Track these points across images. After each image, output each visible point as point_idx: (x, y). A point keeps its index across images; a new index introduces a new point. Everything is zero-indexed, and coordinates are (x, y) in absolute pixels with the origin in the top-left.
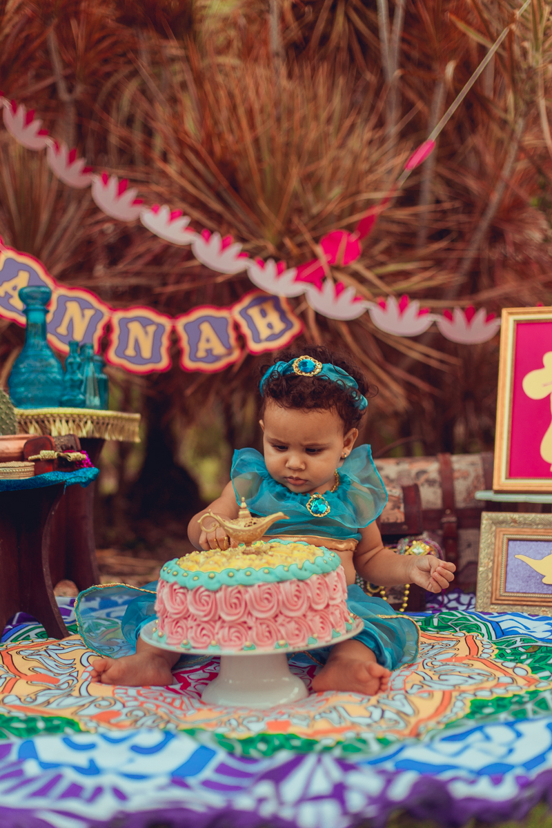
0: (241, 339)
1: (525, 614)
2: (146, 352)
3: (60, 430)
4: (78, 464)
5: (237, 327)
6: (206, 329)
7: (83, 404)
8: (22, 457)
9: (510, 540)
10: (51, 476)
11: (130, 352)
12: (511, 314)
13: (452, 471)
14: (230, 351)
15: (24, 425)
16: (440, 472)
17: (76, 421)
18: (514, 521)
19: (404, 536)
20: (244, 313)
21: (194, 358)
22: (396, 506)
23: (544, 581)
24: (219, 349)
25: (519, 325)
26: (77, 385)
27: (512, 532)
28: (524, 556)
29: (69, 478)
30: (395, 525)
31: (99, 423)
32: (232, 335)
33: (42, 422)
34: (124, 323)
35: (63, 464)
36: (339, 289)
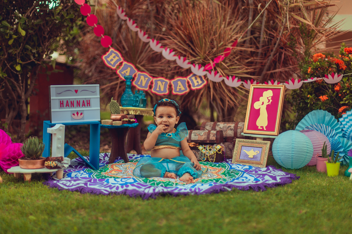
0: (189, 86)
1: (242, 165)
2: (162, 90)
3: (132, 113)
4: (133, 122)
5: (188, 82)
6: (179, 83)
7: (138, 106)
8: (120, 120)
9: (242, 146)
10: (125, 125)
11: (158, 89)
12: (253, 86)
13: (238, 126)
14: (186, 89)
15: (123, 111)
16: (234, 127)
17: (135, 111)
18: (244, 141)
19: (215, 144)
20: (190, 78)
21: (175, 91)
22: (214, 136)
23: (249, 157)
24: (183, 89)
25: (254, 88)
26: (137, 101)
27: (243, 144)
28: (245, 150)
29: (130, 125)
30: (213, 140)
31: (141, 111)
32: (187, 85)
33: (127, 110)
34: (156, 81)
35: (129, 122)
36: (216, 73)
